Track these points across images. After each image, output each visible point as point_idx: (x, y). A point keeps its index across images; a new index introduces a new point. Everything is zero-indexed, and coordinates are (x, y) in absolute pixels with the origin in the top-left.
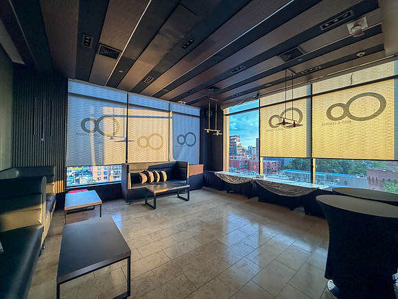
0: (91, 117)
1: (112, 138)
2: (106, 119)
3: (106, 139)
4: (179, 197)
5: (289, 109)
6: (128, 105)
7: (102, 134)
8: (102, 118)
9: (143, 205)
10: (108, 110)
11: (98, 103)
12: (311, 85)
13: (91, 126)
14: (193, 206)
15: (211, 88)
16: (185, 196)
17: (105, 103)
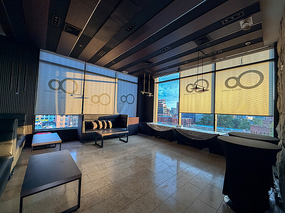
0: (57, 79)
1: (72, 95)
2: (68, 81)
3: (68, 95)
4: (120, 140)
5: (200, 80)
6: (85, 72)
7: (65, 92)
8: (65, 80)
9: (93, 145)
10: (69, 74)
11: (63, 69)
12: (215, 64)
13: (56, 85)
14: (131, 146)
15: (146, 62)
16: (125, 139)
17: (68, 69)
